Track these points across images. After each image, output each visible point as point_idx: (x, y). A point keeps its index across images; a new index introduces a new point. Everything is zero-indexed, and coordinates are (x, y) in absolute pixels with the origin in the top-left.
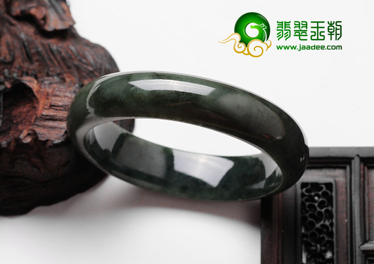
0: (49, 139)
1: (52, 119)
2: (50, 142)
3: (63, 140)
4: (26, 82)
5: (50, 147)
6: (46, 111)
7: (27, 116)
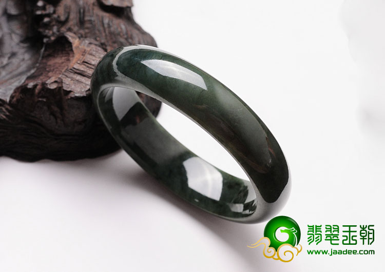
0: (72, 90)
1: (82, 74)
2: (72, 93)
3: (85, 95)
4: (68, 36)
5: (72, 98)
6: (78, 65)
7: (60, 66)
